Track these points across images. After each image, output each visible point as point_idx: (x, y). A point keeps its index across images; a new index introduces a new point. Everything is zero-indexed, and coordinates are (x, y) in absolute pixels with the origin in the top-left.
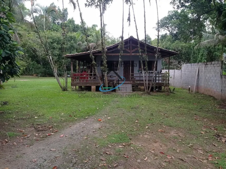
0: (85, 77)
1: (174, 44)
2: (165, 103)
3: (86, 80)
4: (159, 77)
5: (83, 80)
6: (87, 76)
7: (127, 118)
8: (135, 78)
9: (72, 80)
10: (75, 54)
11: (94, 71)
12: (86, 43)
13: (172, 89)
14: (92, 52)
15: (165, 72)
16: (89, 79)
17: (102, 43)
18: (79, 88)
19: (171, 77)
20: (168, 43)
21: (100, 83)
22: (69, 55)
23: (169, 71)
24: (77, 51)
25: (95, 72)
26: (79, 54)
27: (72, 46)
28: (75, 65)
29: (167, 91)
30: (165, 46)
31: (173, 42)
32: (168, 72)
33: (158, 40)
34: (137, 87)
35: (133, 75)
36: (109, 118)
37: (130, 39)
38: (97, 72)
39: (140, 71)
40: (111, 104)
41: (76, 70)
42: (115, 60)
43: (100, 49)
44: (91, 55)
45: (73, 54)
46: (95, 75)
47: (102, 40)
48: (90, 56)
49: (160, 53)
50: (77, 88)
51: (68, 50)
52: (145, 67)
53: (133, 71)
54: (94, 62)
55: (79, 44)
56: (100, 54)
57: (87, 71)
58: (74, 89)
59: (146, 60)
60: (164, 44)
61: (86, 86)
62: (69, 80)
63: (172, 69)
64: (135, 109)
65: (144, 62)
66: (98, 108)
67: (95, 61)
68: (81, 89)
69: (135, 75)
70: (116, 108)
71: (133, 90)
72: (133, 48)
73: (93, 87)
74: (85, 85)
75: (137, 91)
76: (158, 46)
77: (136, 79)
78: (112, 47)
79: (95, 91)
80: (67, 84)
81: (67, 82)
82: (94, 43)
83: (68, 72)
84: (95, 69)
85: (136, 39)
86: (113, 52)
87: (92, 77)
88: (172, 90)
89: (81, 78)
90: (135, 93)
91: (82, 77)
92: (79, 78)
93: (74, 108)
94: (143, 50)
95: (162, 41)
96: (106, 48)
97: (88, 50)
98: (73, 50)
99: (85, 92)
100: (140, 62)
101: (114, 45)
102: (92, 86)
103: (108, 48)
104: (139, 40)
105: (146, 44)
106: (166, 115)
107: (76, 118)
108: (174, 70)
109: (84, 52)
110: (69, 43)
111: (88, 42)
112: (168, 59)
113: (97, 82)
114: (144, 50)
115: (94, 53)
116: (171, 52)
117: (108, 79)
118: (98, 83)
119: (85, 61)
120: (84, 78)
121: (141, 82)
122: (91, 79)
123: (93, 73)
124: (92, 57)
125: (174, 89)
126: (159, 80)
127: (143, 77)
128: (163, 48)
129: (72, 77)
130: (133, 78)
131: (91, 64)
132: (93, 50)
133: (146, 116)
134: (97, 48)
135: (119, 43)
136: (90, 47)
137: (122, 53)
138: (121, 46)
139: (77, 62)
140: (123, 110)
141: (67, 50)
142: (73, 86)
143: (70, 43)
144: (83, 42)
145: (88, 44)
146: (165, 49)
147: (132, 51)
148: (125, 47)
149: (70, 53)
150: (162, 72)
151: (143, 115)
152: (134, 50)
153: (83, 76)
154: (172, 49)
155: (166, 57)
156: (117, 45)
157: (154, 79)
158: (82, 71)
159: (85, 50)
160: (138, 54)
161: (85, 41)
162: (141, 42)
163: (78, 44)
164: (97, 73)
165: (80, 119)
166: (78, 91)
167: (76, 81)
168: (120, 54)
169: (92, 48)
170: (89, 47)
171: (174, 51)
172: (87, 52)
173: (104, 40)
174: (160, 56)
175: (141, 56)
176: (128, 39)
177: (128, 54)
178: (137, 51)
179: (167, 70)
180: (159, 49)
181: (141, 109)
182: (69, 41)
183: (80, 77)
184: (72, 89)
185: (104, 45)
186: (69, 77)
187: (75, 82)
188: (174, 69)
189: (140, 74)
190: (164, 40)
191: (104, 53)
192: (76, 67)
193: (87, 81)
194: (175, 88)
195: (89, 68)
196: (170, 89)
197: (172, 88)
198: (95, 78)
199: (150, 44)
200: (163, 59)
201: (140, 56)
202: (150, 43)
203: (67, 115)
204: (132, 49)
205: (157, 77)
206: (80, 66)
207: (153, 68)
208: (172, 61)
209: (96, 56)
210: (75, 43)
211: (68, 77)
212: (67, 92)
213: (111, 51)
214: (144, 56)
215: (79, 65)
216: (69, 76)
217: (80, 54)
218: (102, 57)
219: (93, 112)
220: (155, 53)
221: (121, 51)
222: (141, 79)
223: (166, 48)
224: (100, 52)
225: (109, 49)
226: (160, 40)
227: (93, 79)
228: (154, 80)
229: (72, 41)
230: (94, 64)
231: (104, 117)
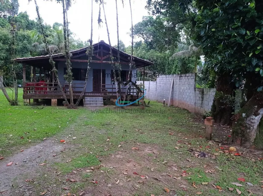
0: (43, 88)
1: (149, 53)
2: (139, 118)
3: (45, 92)
4: (133, 90)
5: (39, 91)
6: (46, 87)
7: (97, 137)
8: (107, 90)
9: (24, 91)
10: (28, 58)
11: (55, 80)
12: (43, 44)
13: (147, 102)
14: (53, 56)
15: (140, 83)
16: (48, 90)
17: (66, 46)
18: (34, 102)
19: (146, 90)
20: (143, 51)
21: (62, 96)
22: (20, 58)
23: (144, 83)
24: (31, 55)
25: (56, 81)
26: (34, 57)
27: (25, 47)
28: (29, 72)
29: (142, 105)
30: (140, 55)
31: (148, 51)
32: (143, 83)
33: (132, 48)
34: (109, 100)
35: (104, 86)
36: (74, 138)
37: (100, 44)
38: (59, 82)
39: (113, 82)
40: (77, 121)
41: (30, 79)
42: (83, 67)
43: (62, 53)
44: (51, 60)
45: (25, 58)
46: (56, 85)
47: (65, 42)
48: (50, 61)
49: (134, 62)
50: (31, 102)
51: (19, 52)
52: (118, 78)
53: (104, 82)
54: (54, 69)
55: (34, 46)
56: (63, 60)
57: (45, 80)
58: (28, 102)
59: (119, 70)
60: (138, 52)
61: (44, 99)
62: (21, 91)
63: (147, 81)
64: (106, 126)
65: (116, 71)
66: (60, 126)
67: (57, 68)
68: (37, 103)
69: (106, 87)
70: (83, 125)
71: (105, 104)
72: (105, 54)
73: (54, 101)
74: (43, 98)
75: (109, 104)
76: (132, 54)
77: (108, 91)
78: (79, 52)
79: (56, 105)
80: (17, 96)
81: (17, 94)
82: (55, 45)
83: (19, 81)
84: (56, 77)
85: (107, 45)
86: (79, 58)
87: (52, 88)
88: (147, 103)
89: (38, 89)
90: (106, 107)
91: (39, 88)
92: (34, 89)
93: (27, 128)
94: (116, 58)
95: (136, 49)
96: (71, 52)
97: (47, 54)
98: (26, 53)
99: (42, 106)
100: (112, 71)
101: (80, 50)
102: (53, 99)
103: (73, 53)
104: (110, 46)
105: (119, 51)
106: (140, 131)
107: (30, 140)
108: (149, 82)
109: (41, 56)
110: (21, 44)
111: (46, 43)
112: (143, 69)
113: (59, 94)
114: (117, 58)
115: (54, 58)
116: (146, 61)
117: (74, 90)
118: (60, 96)
119: (42, 68)
120: (42, 88)
121: (114, 95)
122: (50, 90)
123: (53, 83)
124: (52, 63)
125: (149, 102)
126: (133, 92)
127: (115, 88)
128: (138, 57)
129: (24, 88)
130: (105, 89)
131: (51, 71)
132: (54, 54)
133: (119, 133)
134: (59, 52)
135: (88, 47)
136: (50, 50)
137: (90, 60)
138: (89, 51)
139: (32, 68)
140: (93, 128)
141: (17, 53)
142: (25, 99)
143: (22, 44)
144: (40, 43)
145: (46, 46)
146: (140, 58)
147: (103, 58)
148: (94, 53)
149: (23, 56)
150: (136, 84)
151: (115, 132)
152: (105, 57)
153: (39, 86)
154: (147, 59)
155: (141, 67)
156: (85, 50)
157: (128, 91)
158: (39, 80)
159: (43, 53)
160: (110, 62)
161: (42, 42)
162: (114, 48)
163: (33, 45)
164: (59, 83)
165: (36, 141)
166: (33, 105)
167: (30, 92)
168: (88, 61)
169: (52, 51)
170: (48, 50)
171: (149, 60)
172: (46, 56)
173: (69, 42)
174: (135, 66)
175: (113, 64)
176: (98, 44)
177: (99, 62)
178: (109, 59)
179: (142, 82)
180: (134, 57)
181: (113, 126)
182: (21, 40)
183: (36, 88)
184: (25, 103)
185: (68, 48)
186: (20, 87)
187: (28, 94)
188: (148, 80)
189: (112, 85)
190: (138, 48)
191: (68, 58)
192: (30, 74)
193: (45, 93)
194: (150, 101)
195: (48, 76)
196: (145, 102)
197: (146, 101)
198: (56, 89)
199: (123, 51)
200: (138, 69)
201: (112, 65)
202: (123, 50)
203: (17, 137)
204: (104, 56)
205: (132, 89)
206: (36, 73)
207: (126, 78)
208: (147, 72)
209: (57, 62)
210: (30, 43)
211: (18, 87)
212: (18, 106)
213: (78, 56)
214: (117, 64)
216: (20, 85)
217: (36, 58)
218: (66, 63)
219: (54, 132)
220: (129, 61)
221: (90, 57)
222: (114, 90)
223: (141, 57)
224: (63, 57)
225: (75, 54)
226: (134, 47)
227: (53, 90)
228: (129, 92)
229: (25, 42)
230: (55, 71)
231: (68, 137)
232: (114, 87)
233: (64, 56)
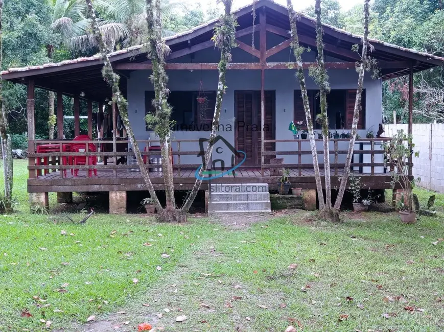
0: (84, 157)
1: (427, 25)
2: (398, 256)
3: (90, 170)
4: (372, 155)
5: (74, 167)
6: (92, 154)
7: (253, 317)
8: (281, 160)
9: (31, 169)
10: (41, 67)
11: (121, 133)
12: (85, 22)
13: (423, 199)
14: (112, 57)
15: (395, 133)
16: (100, 163)
17: (150, 24)
18: (60, 201)
19: (417, 154)
20: (407, 21)
21: (141, 180)
22: (20, 69)
23: (410, 131)
24: (49, 56)
25: (121, 135)
26: (59, 64)
27: (31, 34)
28: (43, 109)
29: (406, 208)
30: (393, 33)
31: (425, 17)
32: (406, 132)
33: (366, 10)
34: (290, 192)
35: (271, 147)
36: (179, 319)
37: (259, 6)
38: (130, 136)
39: (301, 132)
40: (187, 263)
41: (48, 130)
42: (201, 86)
43: (140, 45)
44: (107, 71)
45: (34, 67)
46: (122, 147)
47: (149, 11)
48: (104, 73)
49: (374, 62)
50: (50, 201)
51: (13, 49)
52: (319, 116)
53: (271, 131)
54: (118, 97)
55: (58, 29)
56: (142, 67)
57: (90, 134)
58: (41, 204)
59: (323, 87)
60: (389, 23)
61: (88, 193)
62: (21, 169)
63: (422, 122)
64: (281, 281)
65: (313, 94)
66: (137, 277)
67: (124, 93)
68: (69, 204)
69: (279, 147)
70: (208, 277)
71: (275, 206)
72: (273, 40)
73: (118, 197)
74: (85, 189)
75: (291, 207)
76: (367, 33)
77: (284, 163)
78: (190, 37)
79: (124, 210)
80: (11, 185)
81: (9, 178)
82: (120, 21)
83: (17, 137)
84: (121, 122)
85: (283, 8)
86: (192, 58)
87: (111, 157)
88: (423, 204)
89: (69, 160)
90: (279, 215)
91: (72, 158)
92: (58, 161)
93: (40, 283)
94: (309, 50)
95: (381, 13)
96: (167, 41)
97: (95, 50)
98: (34, 51)
99: (82, 215)
100: (297, 94)
101: (195, 31)
102: (113, 190)
103: (174, 42)
104: (291, 10)
105: (319, 25)
106: (403, 301)
107: (49, 323)
108: (428, 125)
109: (79, 59)
110: (19, 25)
111: (94, 19)
112: (405, 82)
113: (133, 175)
114: (314, 49)
115: (117, 64)
116: (417, 55)
117: (176, 163)
118: (135, 181)
119: (83, 95)
120: (82, 159)
121: (305, 174)
122: (106, 163)
123: (114, 142)
124: (110, 77)
125: (432, 198)
126: (373, 165)
127: (310, 153)
128: (386, 40)
129: (31, 159)
130: (274, 156)
131: (106, 103)
132: (115, 49)
133: (326, 307)
134: (130, 44)
135: (218, 22)
136: (103, 37)
137: (226, 62)
138: (224, 34)
139: (53, 96)
140: (237, 286)
141: (9, 52)
142: (35, 194)
143: (22, 25)
144: (76, 19)
145: (93, 26)
146: (394, 46)
147: (268, 54)
148: (238, 39)
149: (25, 61)
150: (383, 135)
151: (314, 302)
152: (274, 50)
153: (74, 151)
154: (421, 45)
155: (398, 75)
156: (208, 29)
157: (352, 161)
158: (73, 132)
159: (83, 50)
160: (290, 65)
161: (80, 14)
162: (303, 18)
163: (54, 25)
164: (131, 140)
165: (64, 325)
166: (57, 211)
167: (47, 172)
168: (219, 65)
169: (109, 42)
170: (98, 39)
171: (429, 51)
172: (92, 58)
173: (159, 9)
174: (376, 72)
175: (300, 71)
176: (250, 7)
177: (253, 66)
178: (287, 54)
179: (405, 127)
180: (372, 43)
181: (305, 281)
182: (18, 14)
183: (64, 157)
184: (33, 204)
185: (156, 28)
186: (19, 158)
187: (42, 178)
188: (428, 120)
189: (299, 142)
190: (388, 10)
191: (159, 61)
192: (46, 117)
193: (90, 174)
194: (436, 194)
195: (98, 119)
196: (415, 198)
197: (423, 195)
198: (122, 160)
199: (336, 24)
200: (388, 82)
201: (298, 74)
202: (334, 20)
203: (11, 312)
204: (269, 47)
205: (367, 152)
206: (64, 113)
207: (348, 116)
208: (422, 90)
209: (125, 76)
210: (45, 20)
211: (15, 156)
212: (13, 216)
213: (186, 52)
214: (315, 70)
215: (60, 109)
216: (19, 152)
217: (65, 65)
218: (152, 77)
219: (119, 296)
220: (355, 59)
221: (224, 52)
222: (305, 160)
223: (399, 41)
224: (141, 58)
225: (177, 46)
226: (373, 9)
227: (115, 164)
228: (356, 165)
229: (32, 17)
230: (120, 103)
231: (160, 315)
232: (304, 148)
233: (145, 54)
